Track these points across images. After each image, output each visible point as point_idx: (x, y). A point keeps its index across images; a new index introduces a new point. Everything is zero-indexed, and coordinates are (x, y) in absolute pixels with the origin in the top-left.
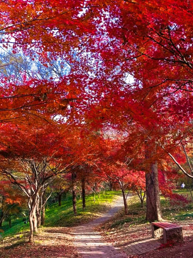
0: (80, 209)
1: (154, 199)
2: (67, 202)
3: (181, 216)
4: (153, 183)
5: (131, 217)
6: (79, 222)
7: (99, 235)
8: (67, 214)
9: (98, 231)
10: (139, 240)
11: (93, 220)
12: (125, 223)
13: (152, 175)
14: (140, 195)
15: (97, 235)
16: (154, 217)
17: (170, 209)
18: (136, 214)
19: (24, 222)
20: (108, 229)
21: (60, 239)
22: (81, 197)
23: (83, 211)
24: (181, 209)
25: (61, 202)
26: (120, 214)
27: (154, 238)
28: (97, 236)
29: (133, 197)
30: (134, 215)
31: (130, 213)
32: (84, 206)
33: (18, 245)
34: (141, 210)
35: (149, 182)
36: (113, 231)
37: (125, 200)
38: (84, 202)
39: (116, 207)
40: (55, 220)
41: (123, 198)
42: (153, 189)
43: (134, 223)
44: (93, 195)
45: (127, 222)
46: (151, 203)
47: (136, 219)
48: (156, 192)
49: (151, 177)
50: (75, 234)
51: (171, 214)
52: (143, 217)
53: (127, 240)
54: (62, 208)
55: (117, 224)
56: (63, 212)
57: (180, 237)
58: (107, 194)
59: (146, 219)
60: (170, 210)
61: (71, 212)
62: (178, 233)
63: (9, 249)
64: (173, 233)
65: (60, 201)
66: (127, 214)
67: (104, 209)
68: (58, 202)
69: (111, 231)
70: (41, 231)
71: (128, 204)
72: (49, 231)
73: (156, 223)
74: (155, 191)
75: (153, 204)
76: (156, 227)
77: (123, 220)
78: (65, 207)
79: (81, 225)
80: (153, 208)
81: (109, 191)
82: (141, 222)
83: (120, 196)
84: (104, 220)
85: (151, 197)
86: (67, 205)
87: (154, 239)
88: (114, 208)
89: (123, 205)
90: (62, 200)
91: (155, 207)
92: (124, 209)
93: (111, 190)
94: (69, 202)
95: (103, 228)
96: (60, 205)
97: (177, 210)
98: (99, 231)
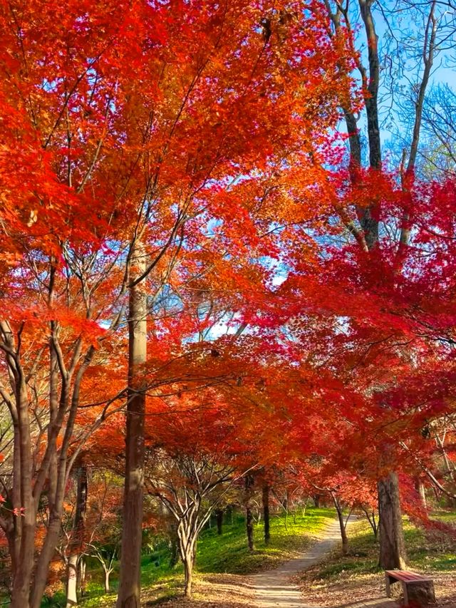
0: (261, 541)
1: (393, 530)
2: (232, 526)
3: (444, 563)
4: (390, 501)
5: (355, 560)
6: (260, 566)
7: (298, 590)
8: (236, 551)
9: (295, 583)
10: (366, 600)
11: (285, 564)
12: (343, 571)
13: (389, 488)
14: (371, 518)
15: (293, 590)
16: (392, 562)
17: (427, 548)
18: (363, 555)
19: (156, 562)
20: (314, 580)
21: (231, 593)
22: (259, 518)
23: (266, 546)
24: (448, 549)
25: (223, 526)
26: (335, 554)
27: (389, 597)
28: (294, 592)
29: (359, 522)
30: (360, 556)
31: (353, 553)
32: (267, 536)
33: (168, 599)
34: (373, 548)
35: (384, 499)
36: (322, 584)
37: (342, 528)
38: (267, 528)
39: (327, 541)
40: (215, 562)
41: (339, 522)
42: (390, 513)
43: (359, 572)
44: (283, 515)
45: (345, 569)
46: (387, 537)
47: (362, 564)
48: (396, 518)
49: (386, 492)
50: (255, 586)
51: (427, 558)
52: (375, 562)
53: (346, 599)
54: (226, 538)
55: (328, 573)
56: (228, 546)
57: (431, 597)
58: (309, 515)
59: (379, 565)
60: (427, 550)
61: (243, 548)
62: (427, 589)
63: (155, 604)
64: (419, 588)
65: (219, 525)
66: (347, 556)
67: (304, 544)
68: (216, 527)
69: (318, 584)
70: (198, 580)
71: (350, 536)
72: (211, 581)
73: (393, 572)
74: (394, 516)
75: (390, 538)
76: (392, 579)
77: (339, 566)
78: (230, 536)
79: (262, 571)
80: (391, 546)
81: (312, 508)
82: (371, 571)
83: (334, 520)
84: (304, 564)
85: (387, 526)
86: (234, 534)
87: (390, 599)
88: (323, 543)
89: (340, 537)
90: (223, 522)
91: (394, 545)
92: (341, 545)
93: (317, 506)
94: (236, 528)
95: (304, 578)
96: (220, 533)
97: (441, 551)
98: (298, 583)
